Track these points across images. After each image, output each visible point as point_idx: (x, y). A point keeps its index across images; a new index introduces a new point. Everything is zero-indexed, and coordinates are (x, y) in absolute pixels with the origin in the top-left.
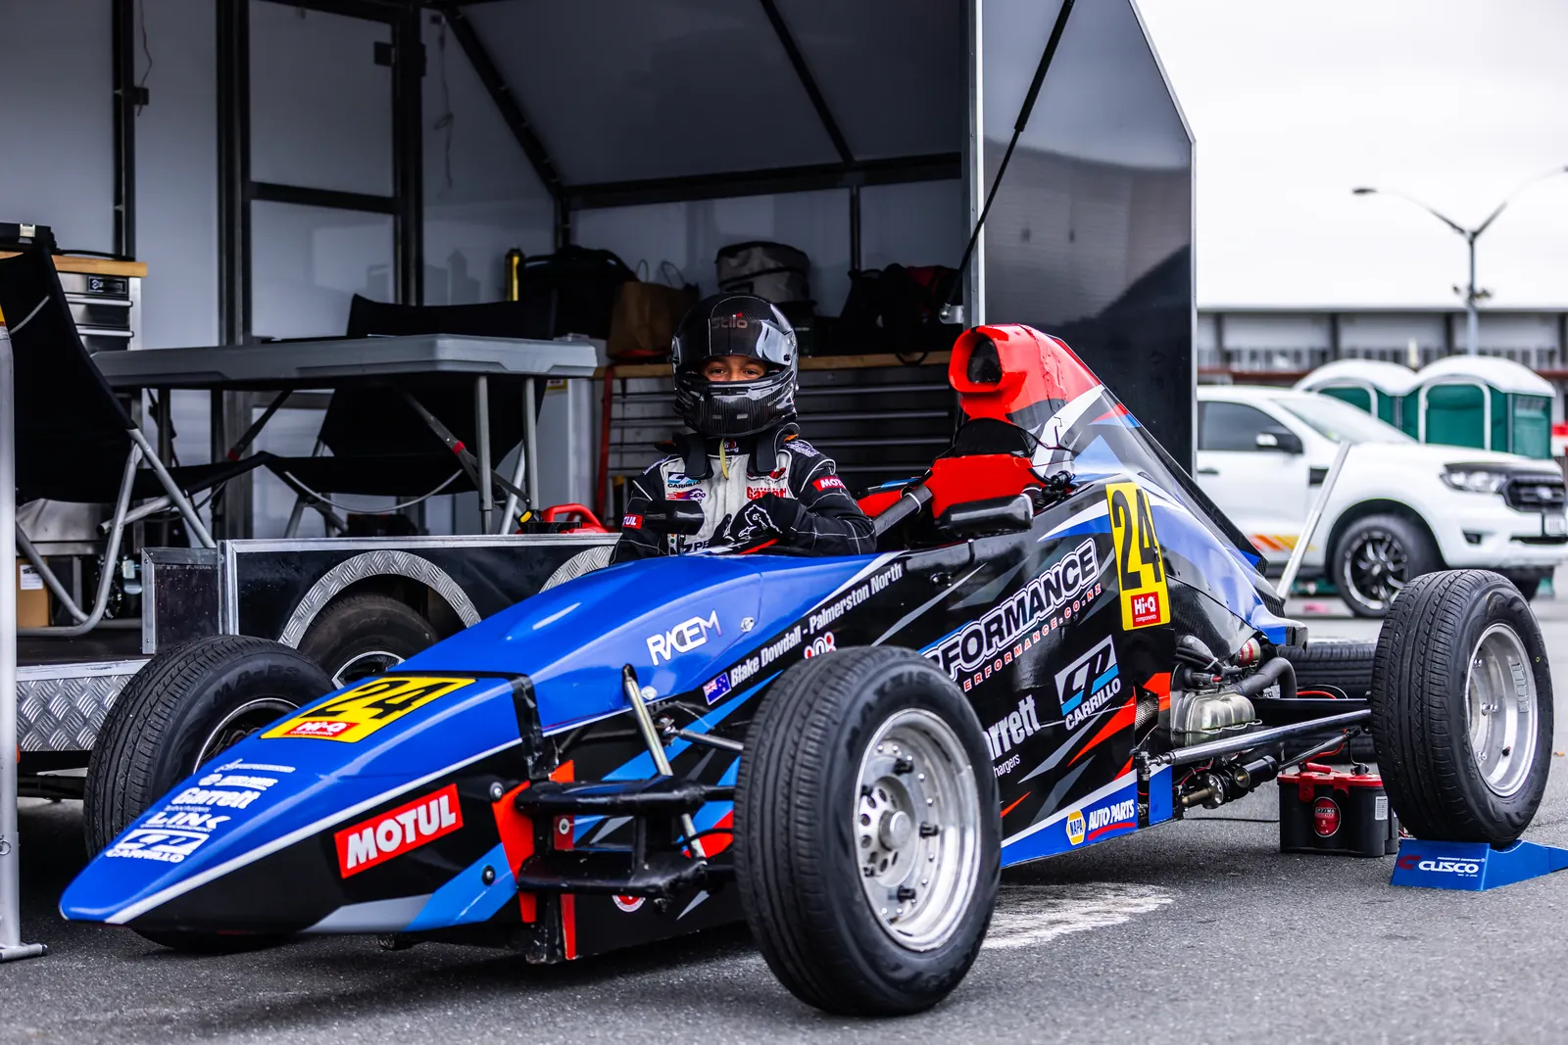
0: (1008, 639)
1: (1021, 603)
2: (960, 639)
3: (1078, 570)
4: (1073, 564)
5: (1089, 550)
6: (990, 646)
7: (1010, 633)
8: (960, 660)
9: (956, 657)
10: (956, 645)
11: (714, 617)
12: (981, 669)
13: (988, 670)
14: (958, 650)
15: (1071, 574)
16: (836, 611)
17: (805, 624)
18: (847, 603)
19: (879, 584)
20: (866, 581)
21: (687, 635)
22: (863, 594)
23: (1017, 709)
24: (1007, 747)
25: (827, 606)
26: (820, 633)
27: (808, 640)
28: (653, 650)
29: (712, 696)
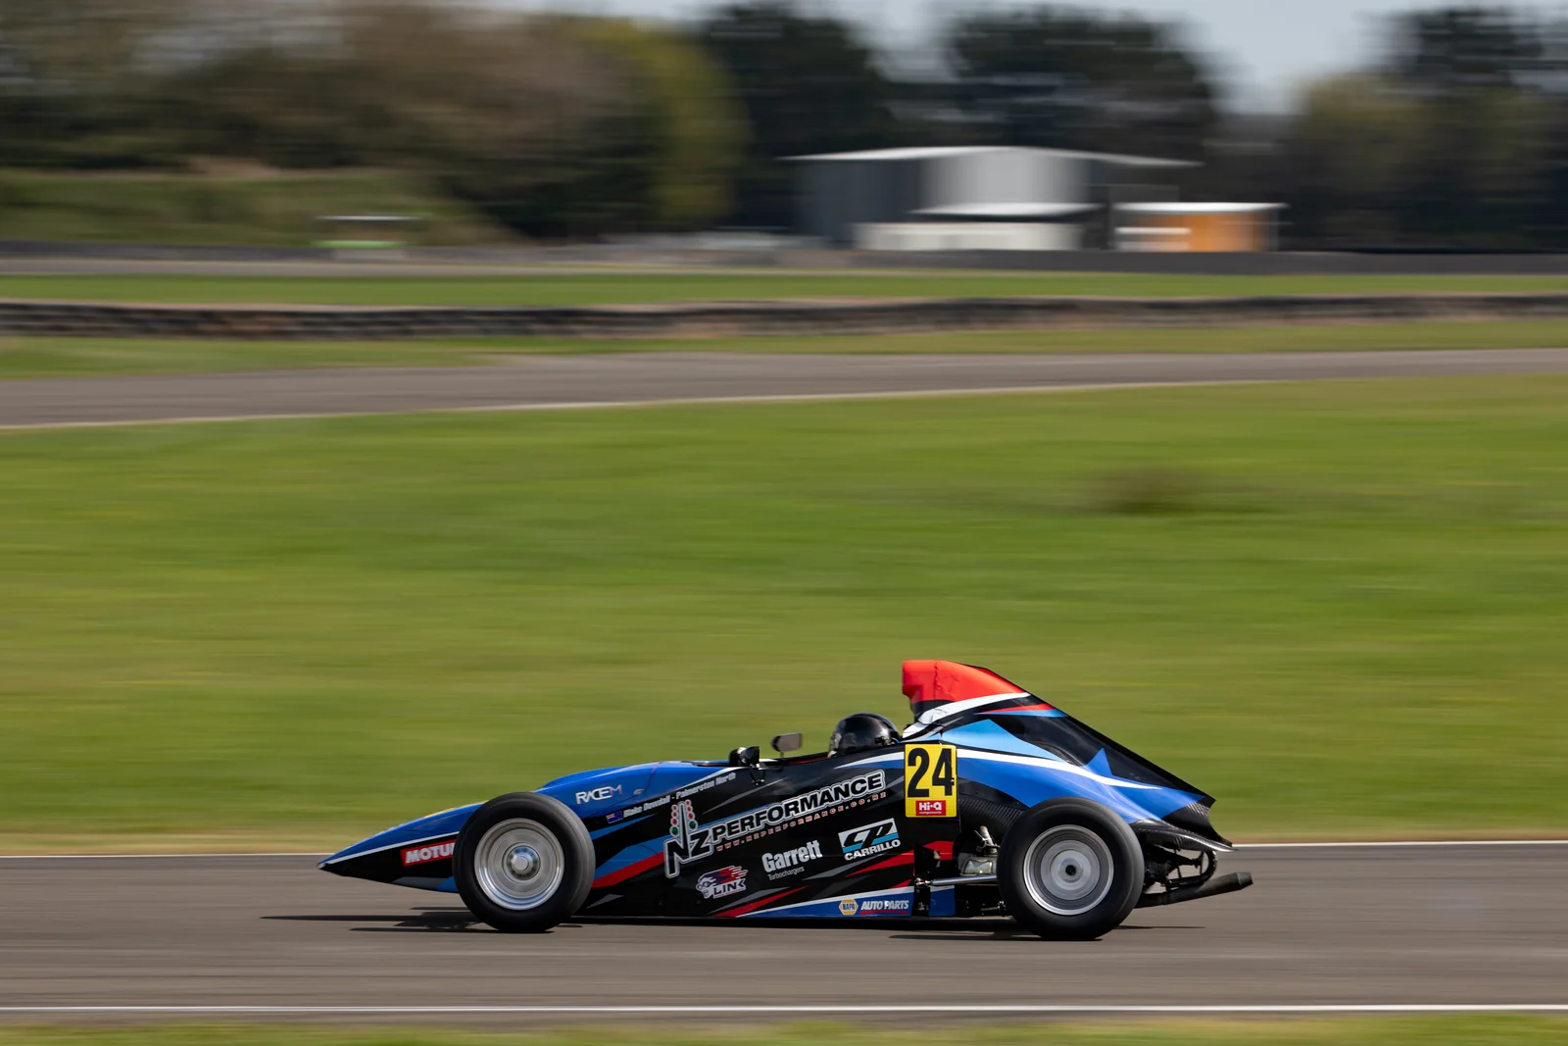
0: (801, 813)
1: (814, 798)
2: (768, 810)
3: (867, 784)
4: (863, 782)
5: (879, 775)
6: (788, 814)
7: (803, 809)
8: (767, 820)
9: (765, 818)
10: (765, 812)
11: (619, 787)
12: (781, 825)
13: (786, 826)
14: (766, 815)
15: (859, 787)
16: (694, 791)
17: (674, 795)
18: (702, 788)
19: (720, 781)
20: (714, 779)
21: (601, 793)
22: (711, 784)
23: (805, 846)
24: (795, 862)
25: (688, 788)
26: (684, 799)
27: (674, 801)
28: (578, 798)
29: (611, 820)
